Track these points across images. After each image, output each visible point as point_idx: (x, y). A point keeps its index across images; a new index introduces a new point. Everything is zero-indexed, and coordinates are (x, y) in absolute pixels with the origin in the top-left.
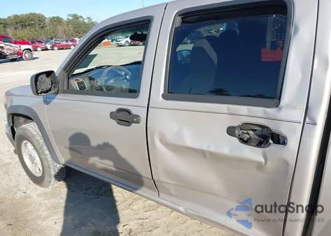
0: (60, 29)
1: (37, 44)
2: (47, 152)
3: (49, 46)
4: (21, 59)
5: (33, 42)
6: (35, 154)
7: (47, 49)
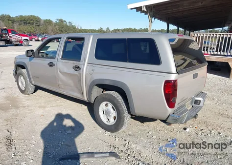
0: (50, 28)
1: (33, 37)
2: (28, 79)
3: (40, 39)
4: (21, 45)
5: (30, 35)
6: (24, 81)
7: (39, 41)
